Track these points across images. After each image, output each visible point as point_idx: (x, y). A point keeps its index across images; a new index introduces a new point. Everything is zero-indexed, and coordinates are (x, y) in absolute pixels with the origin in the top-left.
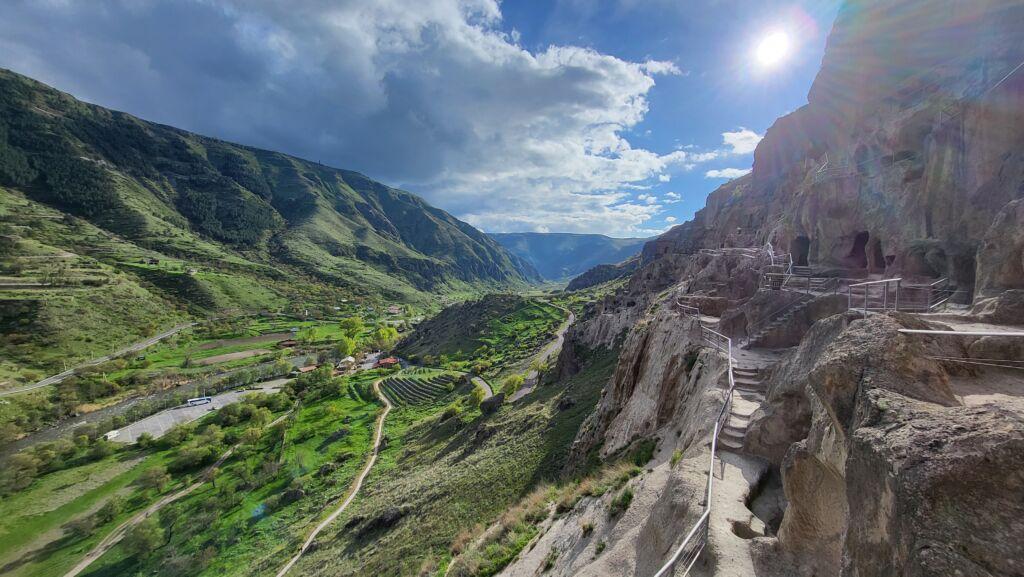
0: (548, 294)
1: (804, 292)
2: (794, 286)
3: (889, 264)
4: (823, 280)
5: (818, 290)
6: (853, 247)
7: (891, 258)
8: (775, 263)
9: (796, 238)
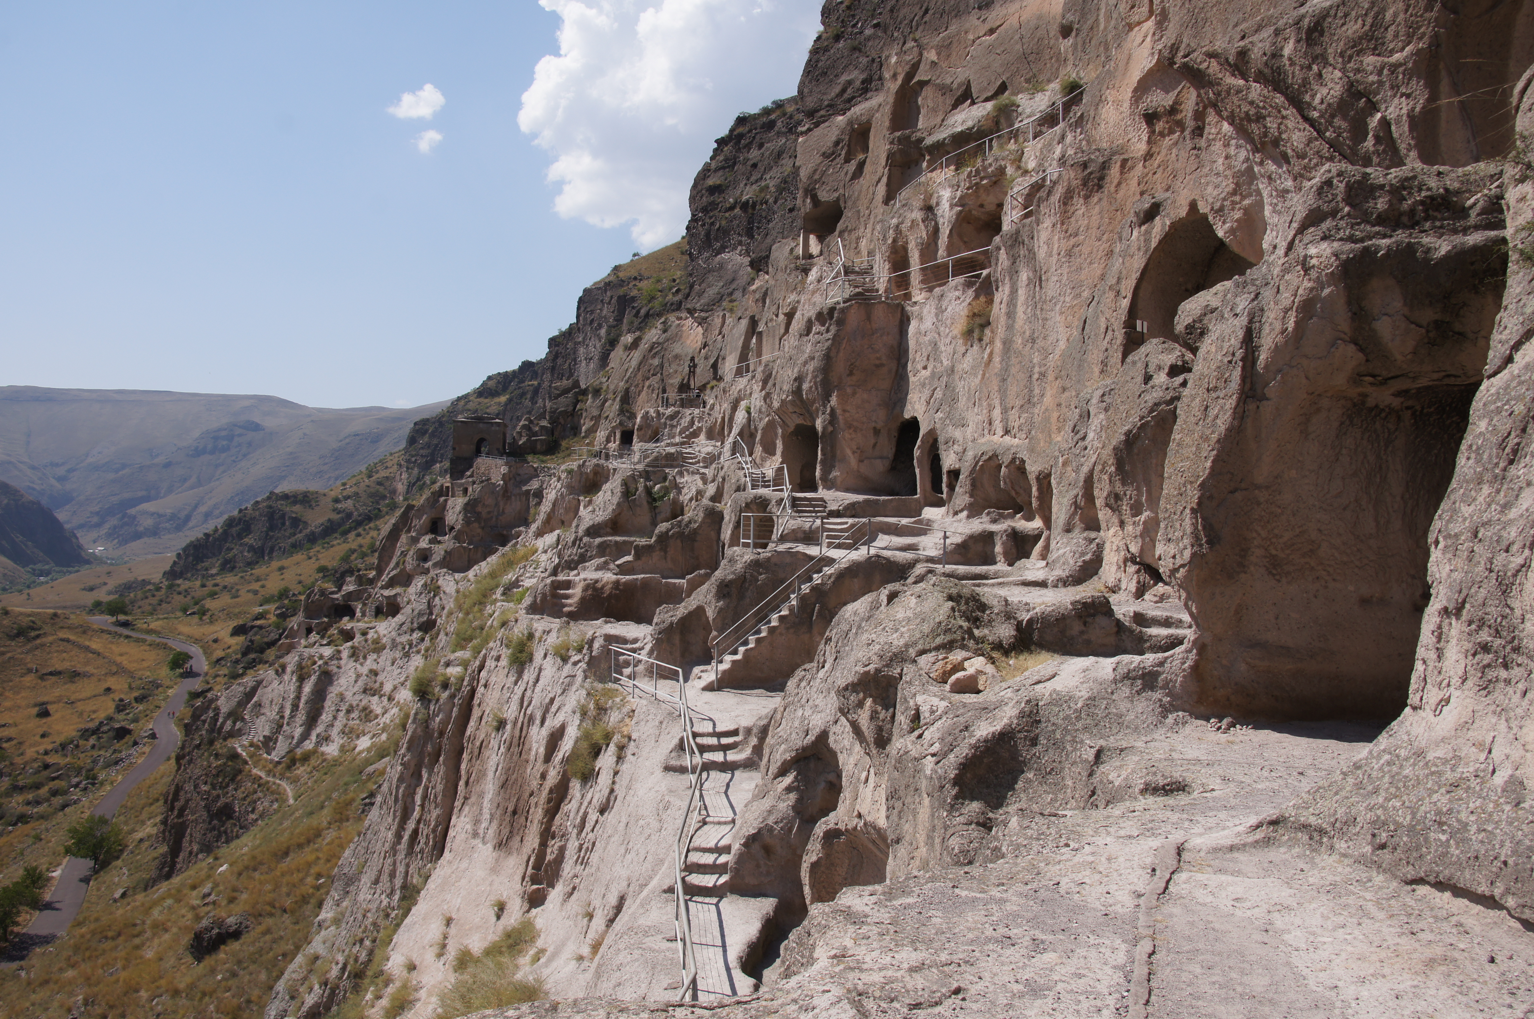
0: (103, 596)
1: (813, 551)
2: (796, 540)
3: (952, 488)
4: (846, 523)
5: (839, 546)
6: (894, 450)
7: (955, 474)
8: (754, 487)
9: (792, 428)
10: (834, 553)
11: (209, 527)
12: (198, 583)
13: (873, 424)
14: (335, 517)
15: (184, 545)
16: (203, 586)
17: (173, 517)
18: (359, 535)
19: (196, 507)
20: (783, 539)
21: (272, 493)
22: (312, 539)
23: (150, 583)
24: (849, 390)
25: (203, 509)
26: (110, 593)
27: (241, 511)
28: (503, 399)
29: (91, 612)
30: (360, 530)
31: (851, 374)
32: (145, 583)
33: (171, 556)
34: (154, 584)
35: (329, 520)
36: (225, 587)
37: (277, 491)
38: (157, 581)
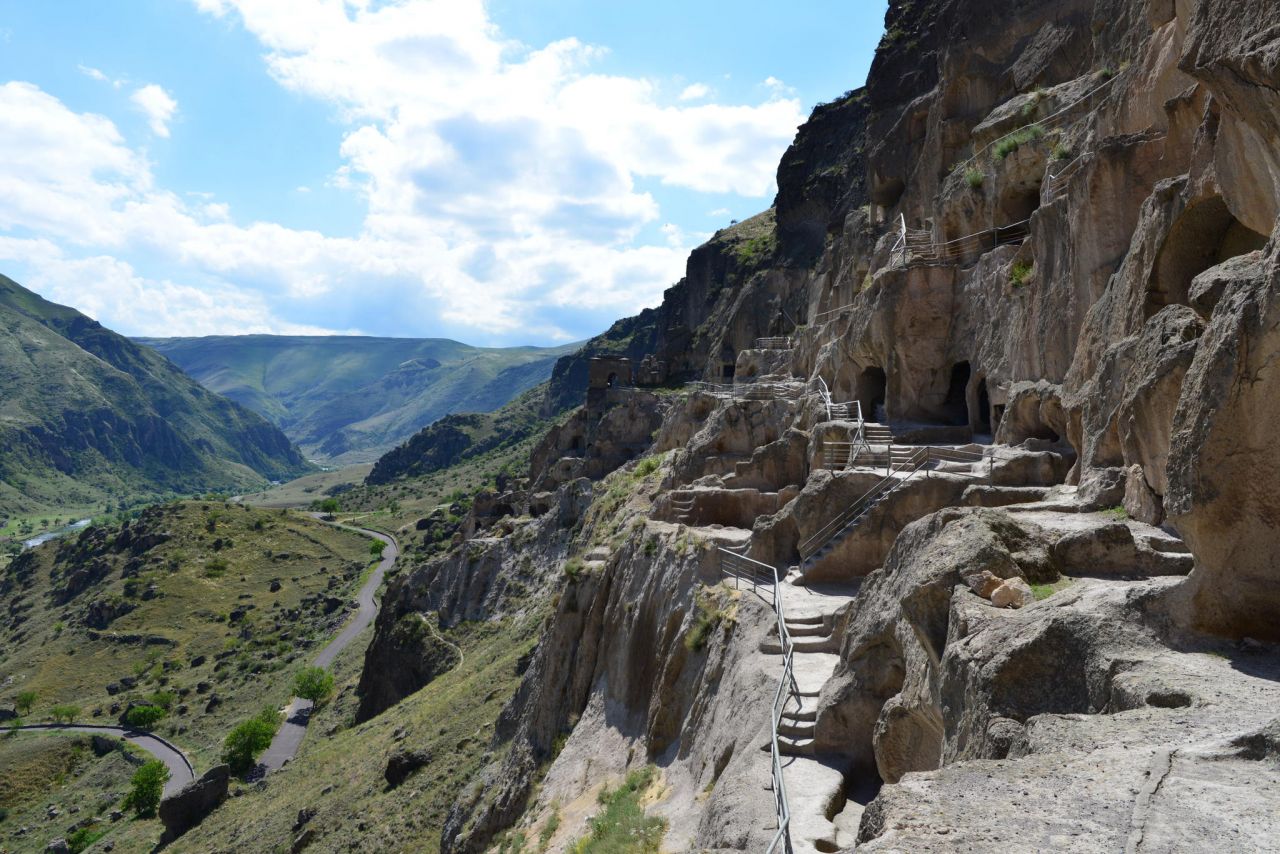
2: (867, 464)
3: (998, 419)
4: (909, 449)
5: (903, 469)
6: (949, 387)
7: (1001, 408)
8: (833, 418)
9: (864, 369)
10: (900, 475)
11: (400, 443)
12: (392, 487)
13: (932, 367)
14: (496, 434)
15: (381, 456)
16: (395, 489)
17: (373, 434)
18: (515, 449)
19: (389, 426)
20: (856, 463)
21: (448, 416)
22: (479, 451)
23: (354, 486)
24: (911, 339)
25: (395, 428)
26: (325, 493)
27: (424, 429)
28: (628, 340)
29: (311, 509)
30: (517, 445)
31: (912, 325)
32: (351, 486)
33: (370, 465)
34: (358, 487)
35: (491, 437)
36: (412, 490)
37: (451, 414)
38: (359, 484)
